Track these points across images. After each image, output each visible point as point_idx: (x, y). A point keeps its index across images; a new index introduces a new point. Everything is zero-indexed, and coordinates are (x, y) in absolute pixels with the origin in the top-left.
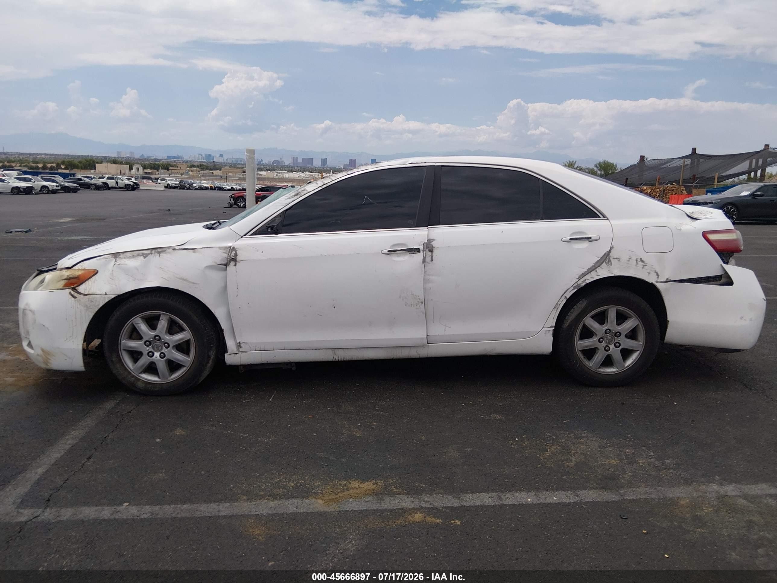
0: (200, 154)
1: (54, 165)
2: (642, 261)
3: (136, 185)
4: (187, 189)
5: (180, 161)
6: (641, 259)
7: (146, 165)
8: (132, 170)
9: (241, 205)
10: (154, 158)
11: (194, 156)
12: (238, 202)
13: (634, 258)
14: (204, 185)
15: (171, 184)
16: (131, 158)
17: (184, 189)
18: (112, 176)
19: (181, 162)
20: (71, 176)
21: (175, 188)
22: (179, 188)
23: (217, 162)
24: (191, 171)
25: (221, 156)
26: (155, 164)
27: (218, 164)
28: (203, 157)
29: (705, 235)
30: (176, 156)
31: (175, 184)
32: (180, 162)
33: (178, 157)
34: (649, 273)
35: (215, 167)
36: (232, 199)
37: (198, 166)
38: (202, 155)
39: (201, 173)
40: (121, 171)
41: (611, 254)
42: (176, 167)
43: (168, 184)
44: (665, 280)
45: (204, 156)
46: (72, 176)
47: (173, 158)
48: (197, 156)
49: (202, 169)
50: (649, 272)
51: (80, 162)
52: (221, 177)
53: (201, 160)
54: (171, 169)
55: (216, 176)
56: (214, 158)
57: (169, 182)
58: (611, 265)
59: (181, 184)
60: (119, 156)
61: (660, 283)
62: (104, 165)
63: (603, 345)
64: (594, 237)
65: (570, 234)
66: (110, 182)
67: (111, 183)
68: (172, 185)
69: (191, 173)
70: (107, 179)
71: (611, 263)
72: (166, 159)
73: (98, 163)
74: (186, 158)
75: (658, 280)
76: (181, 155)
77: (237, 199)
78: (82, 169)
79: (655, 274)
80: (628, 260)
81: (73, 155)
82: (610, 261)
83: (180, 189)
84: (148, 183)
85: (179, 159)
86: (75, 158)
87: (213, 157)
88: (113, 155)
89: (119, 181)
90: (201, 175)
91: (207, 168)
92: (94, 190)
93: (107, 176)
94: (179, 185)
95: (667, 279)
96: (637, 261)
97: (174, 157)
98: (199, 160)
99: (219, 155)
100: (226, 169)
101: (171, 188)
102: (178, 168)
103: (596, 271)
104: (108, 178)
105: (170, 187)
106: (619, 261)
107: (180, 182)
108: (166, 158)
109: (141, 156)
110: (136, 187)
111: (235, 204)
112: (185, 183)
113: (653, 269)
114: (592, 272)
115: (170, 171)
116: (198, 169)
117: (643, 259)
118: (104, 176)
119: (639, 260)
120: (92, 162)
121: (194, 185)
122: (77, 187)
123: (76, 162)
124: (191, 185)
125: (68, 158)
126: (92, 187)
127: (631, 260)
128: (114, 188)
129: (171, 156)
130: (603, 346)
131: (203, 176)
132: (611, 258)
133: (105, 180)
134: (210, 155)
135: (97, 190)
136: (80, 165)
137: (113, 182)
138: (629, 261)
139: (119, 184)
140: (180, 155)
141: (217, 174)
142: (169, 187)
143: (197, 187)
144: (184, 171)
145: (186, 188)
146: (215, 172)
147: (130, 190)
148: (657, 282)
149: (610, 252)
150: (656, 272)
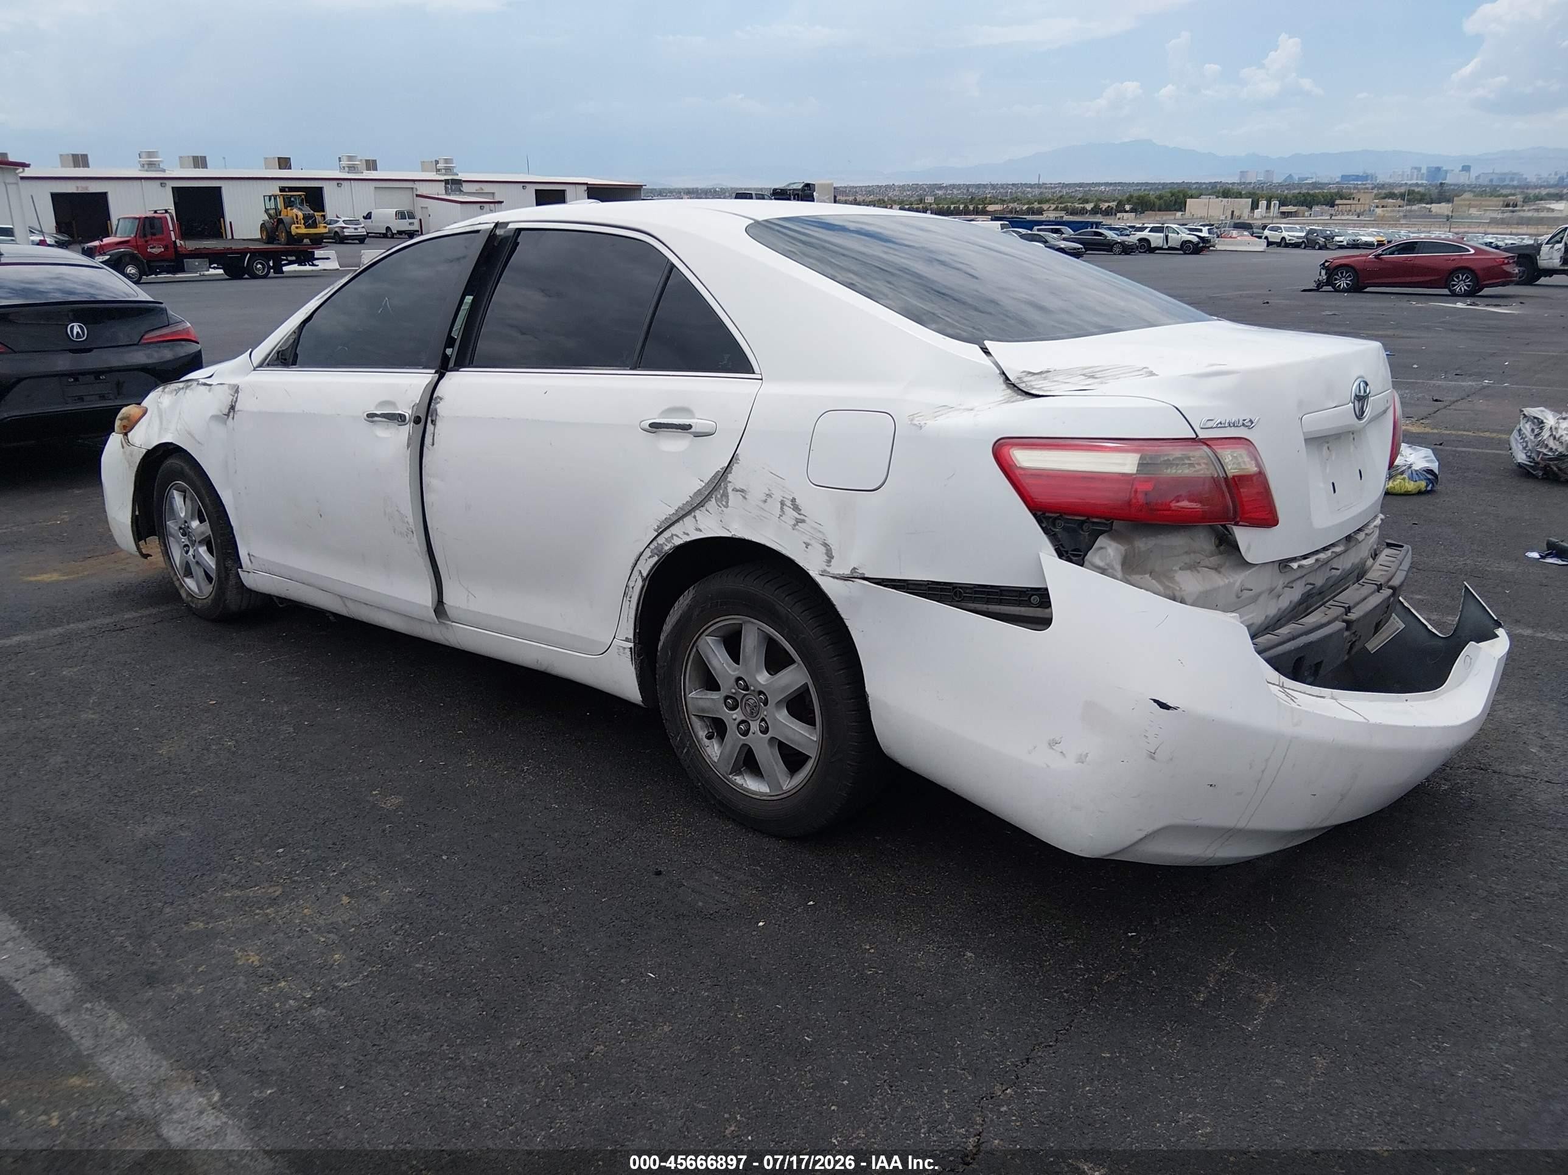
0: (1416, 168)
1: (1113, 204)
2: (796, 508)
3: (1203, 243)
4: (1320, 248)
5: (1367, 186)
6: (793, 500)
7: (1289, 196)
8: (1257, 208)
9: (1340, 285)
10: (1314, 180)
11: (1400, 173)
12: (1336, 279)
13: (778, 496)
14: (1361, 237)
15: (1288, 238)
16: (1264, 183)
17: (1314, 248)
18: (1160, 225)
19: (1370, 186)
20: (1092, 228)
21: (1296, 245)
22: (1303, 246)
23: (1451, 185)
24: (1383, 207)
25: (1466, 169)
26: (1308, 194)
27: (1453, 189)
28: (1423, 174)
29: (1001, 451)
30: (1361, 174)
31: (1298, 237)
32: (1367, 189)
33: (1365, 177)
34: (807, 545)
35: (1444, 194)
36: (1323, 272)
37: (1402, 196)
38: (1419, 169)
39: (1402, 211)
40: (1233, 212)
41: (730, 477)
42: (1350, 199)
43: (1283, 238)
44: (847, 572)
45: (1424, 171)
46: (1094, 227)
47: (1354, 180)
48: (1409, 173)
49: (1410, 202)
50: (808, 541)
51: (1160, 197)
52: (1448, 218)
53: (1414, 182)
54: (1338, 205)
55: (1437, 216)
56: (1446, 176)
57: (1285, 234)
58: (727, 506)
59: (1310, 236)
60: (1243, 180)
61: (832, 579)
62: (1204, 200)
63: (734, 717)
64: (699, 423)
65: (660, 411)
66: (1154, 237)
67: (1156, 239)
68: (1290, 240)
69: (1379, 211)
70: (1150, 231)
71: (727, 502)
72: (1337, 183)
73: (1191, 197)
74: (1382, 179)
75: (828, 569)
76: (1373, 172)
77: (1335, 272)
78: (1160, 210)
79: (823, 549)
80: (764, 498)
81: (1155, 184)
82: (725, 495)
83: (1305, 248)
84: (1241, 236)
85: (1367, 180)
86: (1157, 189)
87: (1446, 172)
88: (1229, 178)
89: (1170, 235)
90: (1401, 214)
91: (1422, 198)
92: (1120, 254)
93: (1152, 225)
94: (1306, 241)
95: (854, 568)
96: (782, 503)
97: (1357, 178)
98: (1409, 182)
99: (1460, 168)
100: (1464, 200)
101: (1287, 245)
102: (1355, 202)
103: (695, 517)
104: (1152, 230)
105: (1286, 243)
106: (744, 498)
107: (1307, 234)
108: (1338, 180)
109: (1285, 180)
110: (1203, 247)
111: (1329, 282)
112: (1317, 235)
113: (821, 536)
114: (687, 518)
115: (1336, 207)
116: (1399, 202)
117: (798, 501)
118: (1146, 225)
119: (789, 503)
120: (1182, 196)
121: (1337, 239)
122: (1079, 249)
123: (1152, 195)
124: (1330, 238)
125: (1145, 190)
126: (1116, 249)
127: (769, 500)
128: (1161, 249)
129: (1349, 176)
130: (735, 720)
131: (1405, 217)
132: (730, 490)
133: (1145, 234)
134: (1438, 169)
135: (1126, 254)
136: (1158, 202)
137: (1160, 237)
138: (765, 501)
139: (1169, 241)
140: (1369, 172)
141: (1439, 211)
142: (1283, 244)
143: (1345, 243)
144: (1367, 207)
145: (1317, 247)
146: (1435, 208)
147: (1191, 254)
148: (823, 573)
149: (727, 469)
150: (825, 545)
